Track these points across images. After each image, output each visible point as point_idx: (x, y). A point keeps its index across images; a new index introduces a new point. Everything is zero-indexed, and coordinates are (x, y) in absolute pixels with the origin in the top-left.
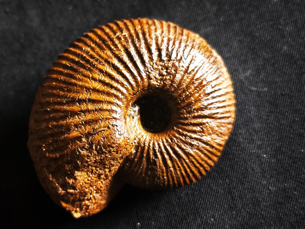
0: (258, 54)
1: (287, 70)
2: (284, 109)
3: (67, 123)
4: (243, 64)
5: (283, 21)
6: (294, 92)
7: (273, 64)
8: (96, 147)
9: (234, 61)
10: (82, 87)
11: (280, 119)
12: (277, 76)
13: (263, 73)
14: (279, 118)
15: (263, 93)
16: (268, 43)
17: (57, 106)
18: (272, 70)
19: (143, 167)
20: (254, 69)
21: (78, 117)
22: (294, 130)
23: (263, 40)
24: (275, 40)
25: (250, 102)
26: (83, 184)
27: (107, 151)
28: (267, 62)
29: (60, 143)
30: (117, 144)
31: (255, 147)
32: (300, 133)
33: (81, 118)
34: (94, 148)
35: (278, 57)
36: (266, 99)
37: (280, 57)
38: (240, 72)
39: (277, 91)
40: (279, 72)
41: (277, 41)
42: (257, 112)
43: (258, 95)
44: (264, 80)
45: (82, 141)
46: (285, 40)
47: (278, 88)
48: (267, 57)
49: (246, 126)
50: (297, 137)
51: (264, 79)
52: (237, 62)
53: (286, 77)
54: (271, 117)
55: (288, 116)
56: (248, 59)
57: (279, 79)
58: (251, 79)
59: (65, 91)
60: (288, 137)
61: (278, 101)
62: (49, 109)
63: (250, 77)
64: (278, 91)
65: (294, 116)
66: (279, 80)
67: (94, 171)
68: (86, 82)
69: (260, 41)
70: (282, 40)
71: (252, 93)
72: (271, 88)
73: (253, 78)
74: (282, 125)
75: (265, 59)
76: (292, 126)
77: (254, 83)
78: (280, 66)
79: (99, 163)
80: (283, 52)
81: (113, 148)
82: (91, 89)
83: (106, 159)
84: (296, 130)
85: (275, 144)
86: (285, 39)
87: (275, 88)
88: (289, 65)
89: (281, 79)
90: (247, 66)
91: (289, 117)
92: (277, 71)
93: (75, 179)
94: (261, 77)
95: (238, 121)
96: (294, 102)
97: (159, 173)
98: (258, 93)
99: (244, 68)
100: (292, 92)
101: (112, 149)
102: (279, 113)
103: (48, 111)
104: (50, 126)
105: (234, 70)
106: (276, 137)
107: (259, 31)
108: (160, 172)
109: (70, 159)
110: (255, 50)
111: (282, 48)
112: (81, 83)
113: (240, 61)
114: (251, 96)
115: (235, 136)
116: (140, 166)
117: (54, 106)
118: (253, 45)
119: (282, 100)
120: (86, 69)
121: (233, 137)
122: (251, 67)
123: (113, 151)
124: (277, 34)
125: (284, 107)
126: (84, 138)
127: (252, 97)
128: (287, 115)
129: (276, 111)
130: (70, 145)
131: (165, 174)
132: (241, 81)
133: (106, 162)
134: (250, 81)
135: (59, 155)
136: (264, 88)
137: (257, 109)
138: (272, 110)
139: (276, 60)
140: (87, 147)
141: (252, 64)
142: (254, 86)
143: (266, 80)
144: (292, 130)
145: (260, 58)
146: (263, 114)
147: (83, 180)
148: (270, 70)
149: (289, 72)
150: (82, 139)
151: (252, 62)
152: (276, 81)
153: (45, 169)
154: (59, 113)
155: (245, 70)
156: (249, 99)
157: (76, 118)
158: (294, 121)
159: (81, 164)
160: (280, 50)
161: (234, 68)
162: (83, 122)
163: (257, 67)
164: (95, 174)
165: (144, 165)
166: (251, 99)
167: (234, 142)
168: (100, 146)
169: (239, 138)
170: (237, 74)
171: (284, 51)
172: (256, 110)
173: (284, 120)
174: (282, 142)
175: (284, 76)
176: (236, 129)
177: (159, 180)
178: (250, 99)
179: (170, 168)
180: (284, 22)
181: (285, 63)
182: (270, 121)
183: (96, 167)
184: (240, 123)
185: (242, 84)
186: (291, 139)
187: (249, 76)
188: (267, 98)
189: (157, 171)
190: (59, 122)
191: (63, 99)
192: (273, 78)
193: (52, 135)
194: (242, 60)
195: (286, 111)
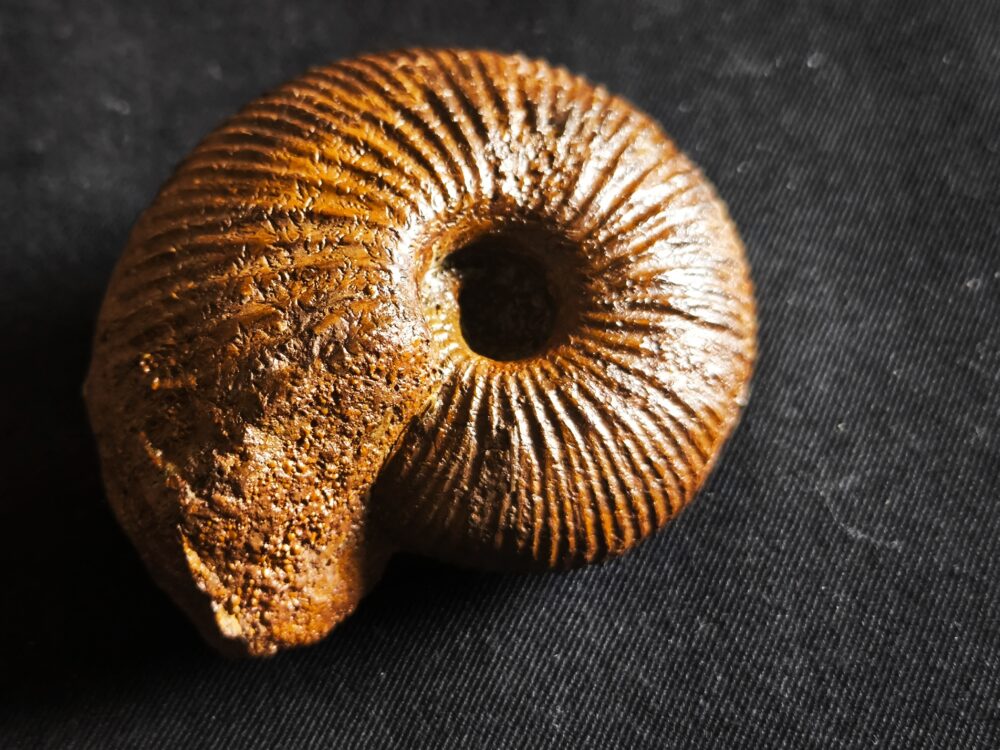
0: (890, 431)
1: (979, 501)
2: (950, 622)
3: (231, 278)
4: (836, 452)
5: (987, 352)
6: (991, 573)
7: (935, 473)
8: (323, 349)
9: (809, 433)
10: (288, 180)
11: (932, 650)
12: (943, 514)
13: (897, 491)
14: (928, 649)
15: (885, 557)
16: (929, 405)
17: (202, 237)
18: (928, 491)
19: (464, 456)
20: (868, 473)
21: (270, 263)
22: (973, 695)
23: (912, 394)
24: (954, 401)
25: (839, 574)
26: (267, 480)
27: (357, 365)
28: (915, 462)
29: (202, 339)
30: (390, 346)
31: (829, 724)
32: (993, 711)
33: (279, 265)
34: (316, 351)
35: (956, 456)
36: (895, 576)
37: (959, 457)
38: (822, 475)
39: (936, 560)
40: (950, 502)
41: (960, 404)
42: (855, 614)
43: (868, 558)
44: (899, 514)
45: (278, 329)
46: (985, 408)
47: (939, 551)
48: (918, 447)
49: (809, 648)
50: (981, 721)
51: (897, 510)
52: (818, 439)
53: (971, 521)
54: (903, 639)
55: (961, 648)
56: (856, 440)
57: (947, 523)
58: (853, 503)
59: (232, 195)
60: (950, 714)
61: (932, 593)
62: (174, 250)
63: (852, 496)
64: (940, 560)
65: (981, 651)
66: (945, 527)
67: (307, 440)
68: (302, 167)
69: (904, 393)
70: (975, 408)
71: (850, 547)
72: (918, 547)
73: (861, 502)
74: (935, 674)
75: (912, 452)
76: (970, 681)
77: (862, 517)
78: (957, 483)
79: (326, 411)
80: (972, 442)
81: (378, 355)
82: (316, 186)
83: (352, 398)
84: (981, 697)
85: (900, 730)
86: (987, 404)
87: (929, 549)
88: (988, 488)
89: (954, 523)
90: (848, 461)
91: (964, 650)
92: (945, 495)
93: (245, 457)
94: (888, 502)
95: (786, 627)
96: (987, 606)
97: (516, 476)
98: (871, 553)
99: (837, 466)
100: (984, 572)
101: (373, 359)
102: (931, 630)
103: (172, 253)
104: (174, 295)
105: (801, 462)
106: (910, 706)
107: (904, 364)
108: (519, 473)
109: (235, 386)
110: (883, 419)
111: (973, 430)
112: (284, 171)
113: (827, 438)
114: (846, 557)
115: (766, 675)
116: (457, 451)
117: (191, 239)
118: (880, 400)
119: (950, 590)
120: (302, 136)
121: (760, 677)
122: (861, 464)
123: (378, 371)
124: (962, 387)
125: (953, 615)
126: (286, 322)
127: (848, 560)
128: (958, 643)
129: (921, 620)
130: (236, 344)
131: (536, 486)
132: (819, 502)
133: (351, 409)
134: (850, 510)
135: (197, 381)
136: (893, 539)
137: (859, 604)
138: (907, 615)
139: (946, 462)
140: (295, 347)
141: (864, 457)
142: (859, 527)
143: (903, 515)
144: (968, 694)
145: (896, 446)
146: (876, 623)
147: (269, 466)
148: (921, 489)
149: (984, 509)
150: (279, 323)
151: (866, 452)
152: (938, 527)
153: (143, 434)
154: (208, 255)
155: (837, 471)
156: (835, 564)
157: (261, 266)
158: (979, 666)
159: (269, 402)
160: (965, 435)
161: (804, 455)
162: (287, 276)
163: (882, 469)
164: (308, 452)
165: (468, 449)
166: (844, 564)
167: (759, 692)
168: (337, 343)
169: (780, 683)
170: (809, 478)
171: (977, 440)
172: (854, 605)
173: (945, 658)
174: (927, 729)
175: (966, 516)
176: (775, 653)
177: (517, 507)
178: (840, 563)
179: (555, 463)
180: (990, 354)
181: (976, 478)
182: (898, 651)
183: (314, 423)
184: (791, 635)
185: (822, 513)
186: (961, 726)
187: (849, 493)
188: (899, 573)
189: (511, 471)
190: (204, 279)
191: (224, 216)
192: (930, 517)
193: (180, 322)
194: (834, 438)
195: (956, 628)
